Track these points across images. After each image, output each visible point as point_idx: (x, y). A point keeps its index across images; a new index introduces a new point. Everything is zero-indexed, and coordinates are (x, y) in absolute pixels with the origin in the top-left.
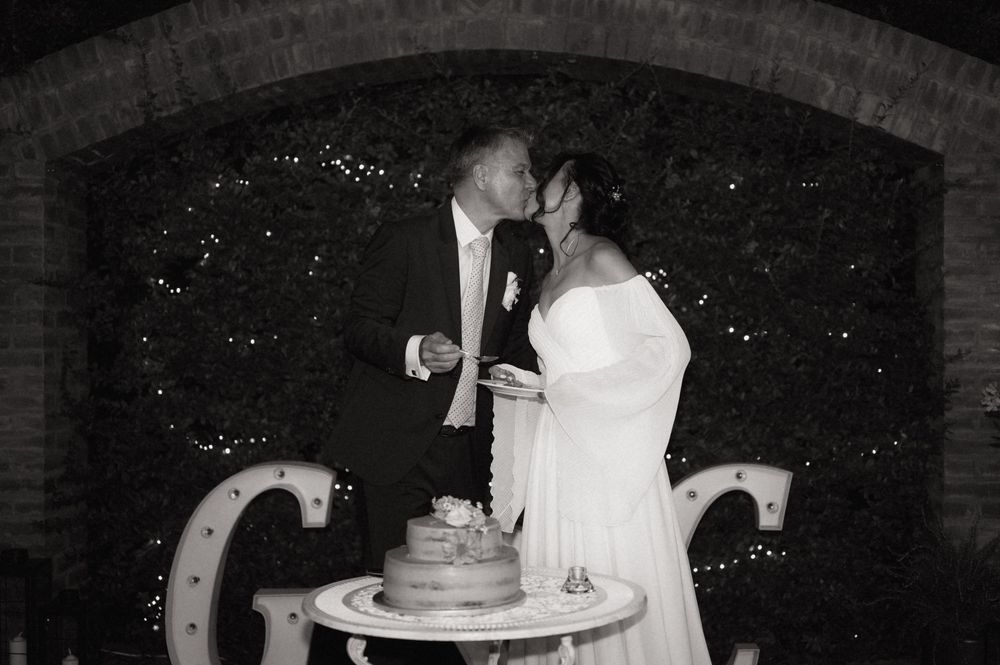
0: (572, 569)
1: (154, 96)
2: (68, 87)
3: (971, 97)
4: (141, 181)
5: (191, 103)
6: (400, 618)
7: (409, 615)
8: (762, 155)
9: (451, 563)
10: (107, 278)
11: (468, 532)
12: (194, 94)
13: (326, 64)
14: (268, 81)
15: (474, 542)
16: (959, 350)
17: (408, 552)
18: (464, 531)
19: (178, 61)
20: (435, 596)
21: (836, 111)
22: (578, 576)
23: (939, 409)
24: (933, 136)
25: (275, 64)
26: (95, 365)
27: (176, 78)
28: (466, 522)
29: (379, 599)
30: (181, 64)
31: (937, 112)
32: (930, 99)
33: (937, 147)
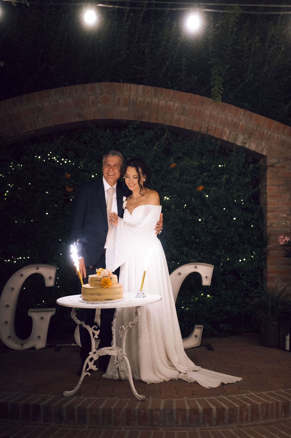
3: (276, 136)
6: (87, 304)
9: (103, 287)
11: (107, 278)
12: (4, 134)
14: (29, 129)
16: (271, 223)
20: (98, 297)
21: (229, 141)
24: (263, 149)
31: (264, 141)
32: (262, 136)
33: (264, 153)
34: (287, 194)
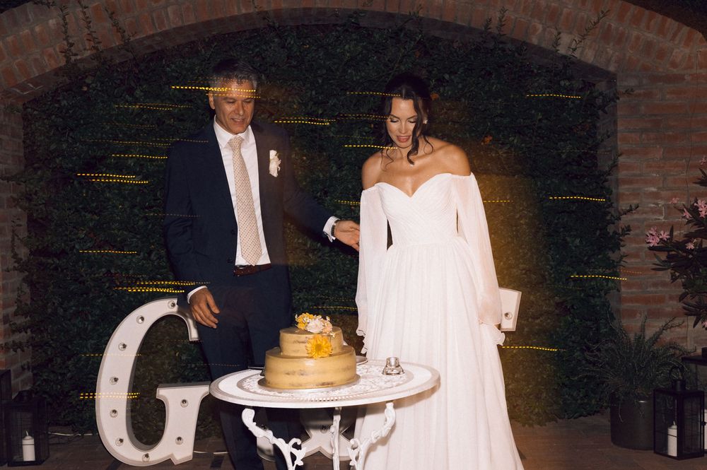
0: (389, 359)
1: (71, 45)
2: (9, 39)
3: (635, 33)
4: (62, 104)
5: (98, 50)
6: (280, 395)
7: (285, 392)
8: (493, 76)
9: (311, 357)
10: (39, 173)
11: (322, 336)
12: (99, 43)
13: (191, 20)
14: (151, 33)
15: (326, 342)
16: (631, 206)
17: (281, 351)
18: (320, 336)
19: (88, 20)
20: (302, 379)
21: (543, 45)
22: (393, 363)
23: (617, 246)
24: (609, 61)
25: (155, 21)
26: (33, 234)
27: (86, 31)
28: (320, 330)
29: (262, 383)
30: (90, 22)
31: (612, 44)
32: (606, 36)
33: (612, 68)
34: (658, 146)
